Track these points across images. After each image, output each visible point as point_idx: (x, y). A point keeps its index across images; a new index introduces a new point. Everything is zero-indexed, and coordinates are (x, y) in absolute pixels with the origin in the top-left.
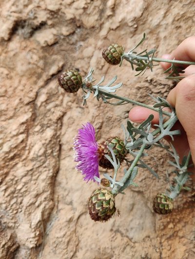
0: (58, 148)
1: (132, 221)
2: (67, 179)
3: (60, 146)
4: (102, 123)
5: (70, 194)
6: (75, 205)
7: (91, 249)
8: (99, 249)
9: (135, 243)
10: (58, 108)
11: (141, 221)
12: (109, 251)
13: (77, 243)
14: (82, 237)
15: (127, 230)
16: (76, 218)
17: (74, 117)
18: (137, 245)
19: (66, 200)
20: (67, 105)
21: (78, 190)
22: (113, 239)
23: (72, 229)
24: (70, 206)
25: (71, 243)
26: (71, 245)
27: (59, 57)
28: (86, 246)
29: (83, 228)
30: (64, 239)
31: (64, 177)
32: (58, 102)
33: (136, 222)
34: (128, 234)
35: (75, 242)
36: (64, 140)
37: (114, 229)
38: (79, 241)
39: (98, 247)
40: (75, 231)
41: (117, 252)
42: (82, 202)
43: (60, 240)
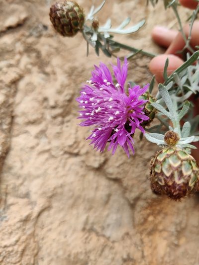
0: (8, 120)
1: (108, 216)
2: (22, 161)
3: (13, 117)
4: (73, 95)
5: (26, 183)
6: (34, 197)
7: (58, 257)
8: (69, 256)
9: (113, 242)
10: (14, 69)
11: (119, 216)
12: (82, 257)
13: (35, 251)
14: (44, 241)
15: (103, 228)
16: (35, 214)
17: (36, 84)
18: (116, 245)
19: (19, 192)
20: (25, 66)
21: (38, 177)
22: (86, 241)
23: (29, 232)
24: (25, 200)
25: (27, 252)
26: (27, 255)
27: (20, 8)
28: (49, 255)
29: (45, 230)
30: (16, 247)
31: (17, 159)
32: (13, 62)
33: (114, 217)
34: (104, 233)
35: (33, 250)
36: (18, 110)
37: (88, 227)
38: (39, 249)
39: (68, 253)
40: (33, 235)
41: (92, 257)
42: (44, 193)
43: (10, 249)
